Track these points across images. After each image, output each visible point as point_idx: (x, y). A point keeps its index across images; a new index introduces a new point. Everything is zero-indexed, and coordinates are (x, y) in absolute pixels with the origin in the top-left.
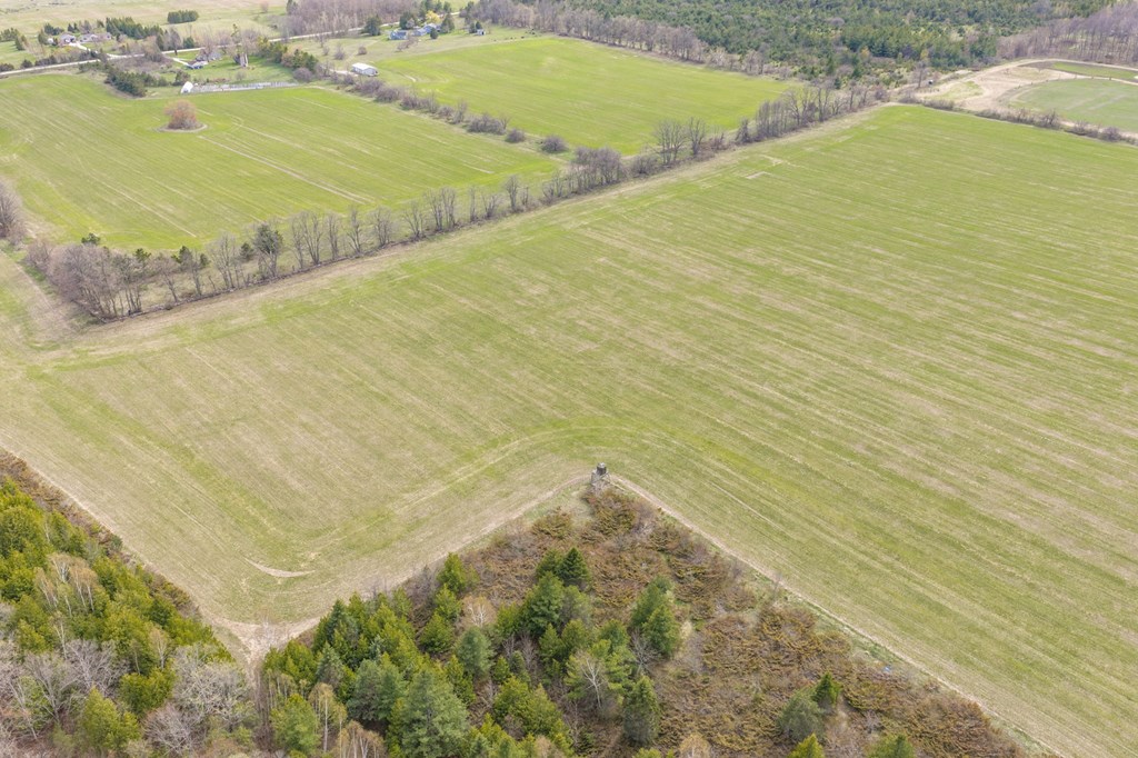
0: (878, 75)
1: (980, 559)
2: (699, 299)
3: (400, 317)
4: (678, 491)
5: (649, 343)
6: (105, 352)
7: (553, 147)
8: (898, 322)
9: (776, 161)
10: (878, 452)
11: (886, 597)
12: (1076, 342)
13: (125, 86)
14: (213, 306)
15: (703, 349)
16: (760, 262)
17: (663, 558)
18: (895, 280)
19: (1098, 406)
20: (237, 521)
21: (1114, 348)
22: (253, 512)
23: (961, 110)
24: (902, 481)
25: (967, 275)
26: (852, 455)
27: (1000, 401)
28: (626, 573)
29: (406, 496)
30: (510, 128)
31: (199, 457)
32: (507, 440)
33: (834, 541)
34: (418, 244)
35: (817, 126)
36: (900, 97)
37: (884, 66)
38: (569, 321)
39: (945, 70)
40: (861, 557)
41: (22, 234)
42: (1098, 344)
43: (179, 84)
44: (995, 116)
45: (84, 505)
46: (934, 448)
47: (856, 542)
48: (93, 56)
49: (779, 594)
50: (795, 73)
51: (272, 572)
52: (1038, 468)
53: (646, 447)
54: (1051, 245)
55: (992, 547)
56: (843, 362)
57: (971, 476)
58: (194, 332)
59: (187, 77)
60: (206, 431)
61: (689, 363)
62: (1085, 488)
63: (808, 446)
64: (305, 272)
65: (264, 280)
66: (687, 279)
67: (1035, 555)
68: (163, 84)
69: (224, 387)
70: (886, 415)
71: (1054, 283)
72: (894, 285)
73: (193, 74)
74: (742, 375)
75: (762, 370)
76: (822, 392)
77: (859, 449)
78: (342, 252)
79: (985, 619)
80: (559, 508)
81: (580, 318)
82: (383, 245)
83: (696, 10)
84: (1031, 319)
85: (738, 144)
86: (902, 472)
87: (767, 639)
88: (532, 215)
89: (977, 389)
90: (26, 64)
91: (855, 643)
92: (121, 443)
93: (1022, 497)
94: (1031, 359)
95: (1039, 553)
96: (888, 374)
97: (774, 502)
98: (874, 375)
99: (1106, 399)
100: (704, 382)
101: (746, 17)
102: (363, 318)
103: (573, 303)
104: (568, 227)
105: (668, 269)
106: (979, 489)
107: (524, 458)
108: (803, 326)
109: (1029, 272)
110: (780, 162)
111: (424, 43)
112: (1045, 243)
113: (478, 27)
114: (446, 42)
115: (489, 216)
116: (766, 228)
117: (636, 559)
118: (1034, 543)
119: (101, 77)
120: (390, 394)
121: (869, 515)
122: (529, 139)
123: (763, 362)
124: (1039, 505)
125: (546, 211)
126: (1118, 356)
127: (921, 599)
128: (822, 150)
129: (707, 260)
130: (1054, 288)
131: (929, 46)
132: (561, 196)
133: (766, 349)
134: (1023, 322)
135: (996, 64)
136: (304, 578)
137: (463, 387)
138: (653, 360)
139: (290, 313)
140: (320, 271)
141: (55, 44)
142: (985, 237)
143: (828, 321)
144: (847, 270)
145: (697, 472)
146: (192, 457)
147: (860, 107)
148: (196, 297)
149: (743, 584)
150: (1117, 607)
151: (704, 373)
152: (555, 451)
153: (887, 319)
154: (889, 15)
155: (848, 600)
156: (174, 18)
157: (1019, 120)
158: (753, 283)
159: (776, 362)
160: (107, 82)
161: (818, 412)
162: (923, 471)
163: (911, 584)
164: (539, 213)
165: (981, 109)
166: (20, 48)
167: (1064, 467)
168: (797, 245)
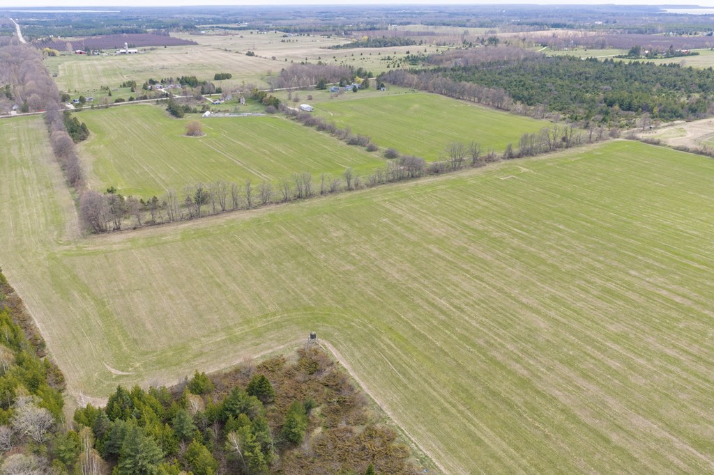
0: (619, 122)
1: (521, 416)
2: (431, 247)
3: (254, 243)
4: (357, 354)
5: (386, 269)
6: (91, 248)
7: (390, 155)
8: (549, 270)
9: (524, 170)
10: (492, 345)
11: (449, 430)
12: (664, 293)
13: (175, 112)
14: (159, 229)
15: (417, 275)
16: (481, 228)
17: (326, 390)
18: (562, 245)
19: (656, 333)
20: (109, 342)
21: (689, 298)
22: (120, 338)
23: (664, 145)
24: (497, 363)
25: (613, 245)
26: (474, 345)
27: (590, 323)
28: (299, 395)
29: (203, 339)
30: (370, 143)
31: (108, 307)
32: (275, 314)
33: (435, 394)
34: (285, 204)
35: (562, 151)
36: (626, 136)
37: (626, 116)
38: (346, 253)
39: (667, 120)
40: (446, 405)
41: (84, 185)
42: (679, 295)
43: (203, 112)
44: (685, 150)
45: (38, 325)
46: (529, 346)
47: (448, 396)
48: (167, 95)
49: (383, 419)
50: (564, 119)
51: (113, 371)
52: (592, 366)
53: (351, 327)
54: (681, 231)
55: (533, 409)
56: (500, 290)
57: (544, 366)
58: (141, 242)
59: (208, 109)
60: (118, 293)
61: (404, 282)
62: (617, 381)
63: (449, 337)
64: (215, 215)
65: (191, 217)
66: (430, 234)
67: (560, 417)
68: (195, 112)
69: (140, 272)
70: (509, 324)
71: (669, 254)
72: (559, 248)
73: (213, 107)
74: (433, 292)
75: (445, 290)
76: (476, 306)
77: (481, 342)
78: (240, 205)
79: (504, 451)
80: (282, 355)
81: (353, 251)
82: (264, 204)
83: (518, 80)
84: (641, 276)
85: (504, 159)
86: (499, 357)
87: (360, 443)
88: (358, 192)
89: (578, 314)
90: (131, 99)
91: (414, 454)
92: (73, 295)
93: (570, 382)
94: (626, 300)
95: (563, 417)
96: (524, 300)
97: (411, 367)
98: (515, 300)
99: (664, 330)
100: (407, 293)
101: (549, 84)
102: (233, 242)
103: (355, 243)
104: (375, 200)
105: (421, 228)
106: (546, 374)
107: (279, 326)
108: (486, 267)
109: (656, 247)
110: (526, 170)
111: (348, 94)
112: (678, 230)
113: (383, 86)
114: (361, 94)
115: (332, 191)
116: (496, 208)
117: (309, 388)
118: (563, 411)
119: (165, 107)
120: (224, 284)
121: (464, 381)
122: (380, 150)
123: (448, 286)
124: (579, 388)
125: (368, 190)
126: (688, 303)
127: (470, 434)
128: (558, 165)
129: (449, 225)
130: (667, 258)
131: (661, 105)
132: (380, 183)
133: (454, 279)
134: (634, 277)
135: (705, 117)
136: (127, 376)
137: (266, 283)
138: (383, 279)
139: (196, 236)
140: (224, 215)
141: (151, 89)
142: (638, 224)
143: (504, 266)
144: (533, 237)
145: (373, 344)
146: (105, 306)
147: (597, 140)
148: (152, 223)
149: (365, 411)
150: (597, 457)
151: (409, 288)
152: (298, 324)
153: (542, 268)
154: (644, 86)
155: (424, 429)
156: (218, 77)
157: (701, 153)
158: (469, 240)
159: (457, 286)
160: (167, 110)
161: (467, 318)
162: (514, 360)
163: (468, 425)
164: (363, 191)
165: (676, 145)
166: (133, 91)
167: (610, 367)
168: (510, 220)
